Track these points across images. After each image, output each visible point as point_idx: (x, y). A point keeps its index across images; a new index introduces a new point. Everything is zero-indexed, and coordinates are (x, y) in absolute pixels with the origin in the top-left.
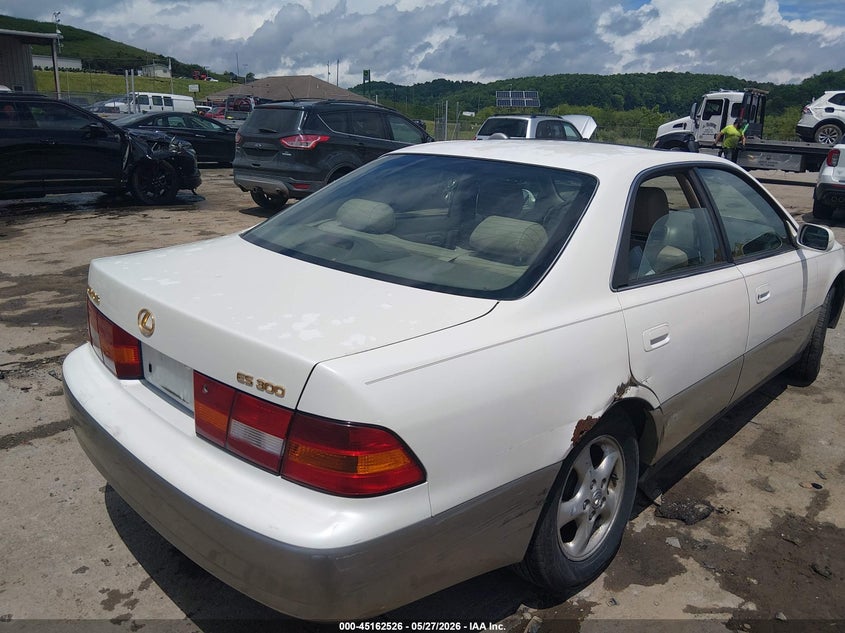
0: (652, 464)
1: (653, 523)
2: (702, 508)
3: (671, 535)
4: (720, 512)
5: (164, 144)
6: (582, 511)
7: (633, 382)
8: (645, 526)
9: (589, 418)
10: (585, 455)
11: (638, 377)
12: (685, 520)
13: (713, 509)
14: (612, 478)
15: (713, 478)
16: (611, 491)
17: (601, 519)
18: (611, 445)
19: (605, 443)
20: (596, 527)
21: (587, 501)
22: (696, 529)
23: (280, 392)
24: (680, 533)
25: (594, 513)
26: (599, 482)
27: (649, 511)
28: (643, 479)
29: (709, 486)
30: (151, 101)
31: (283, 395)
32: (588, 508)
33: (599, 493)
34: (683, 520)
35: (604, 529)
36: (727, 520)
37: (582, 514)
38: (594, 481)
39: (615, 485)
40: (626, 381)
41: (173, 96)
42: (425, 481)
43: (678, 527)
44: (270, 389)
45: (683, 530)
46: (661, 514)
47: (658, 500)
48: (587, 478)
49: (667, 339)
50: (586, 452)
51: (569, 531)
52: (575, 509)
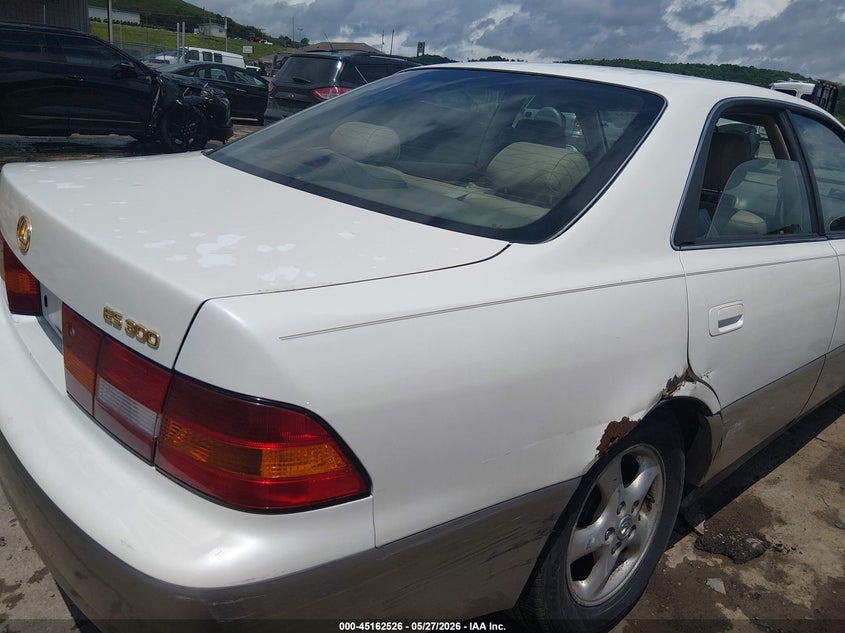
0: (699, 486)
1: (692, 557)
2: (755, 543)
3: (714, 576)
4: (777, 549)
5: (197, 90)
6: (603, 542)
7: (690, 376)
8: (681, 561)
9: (625, 420)
10: (615, 468)
11: (697, 370)
12: (733, 556)
13: (767, 545)
14: (647, 500)
15: (769, 504)
16: (644, 516)
17: (627, 551)
18: (649, 456)
19: (642, 454)
20: (620, 561)
21: (611, 530)
22: (746, 570)
23: (153, 340)
24: (724, 574)
25: (618, 545)
26: (629, 504)
27: (688, 540)
28: (686, 503)
29: (764, 515)
30: (201, 55)
31: (156, 346)
32: (611, 538)
33: (629, 519)
34: (731, 557)
35: (629, 566)
36: (785, 561)
37: (603, 547)
38: (623, 504)
39: (649, 508)
40: (680, 374)
41: (223, 53)
42: (368, 494)
43: (723, 565)
44: (141, 334)
45: (729, 570)
46: (702, 546)
47: (700, 528)
48: (615, 498)
49: (740, 323)
50: (616, 463)
51: (583, 567)
52: (594, 539)
